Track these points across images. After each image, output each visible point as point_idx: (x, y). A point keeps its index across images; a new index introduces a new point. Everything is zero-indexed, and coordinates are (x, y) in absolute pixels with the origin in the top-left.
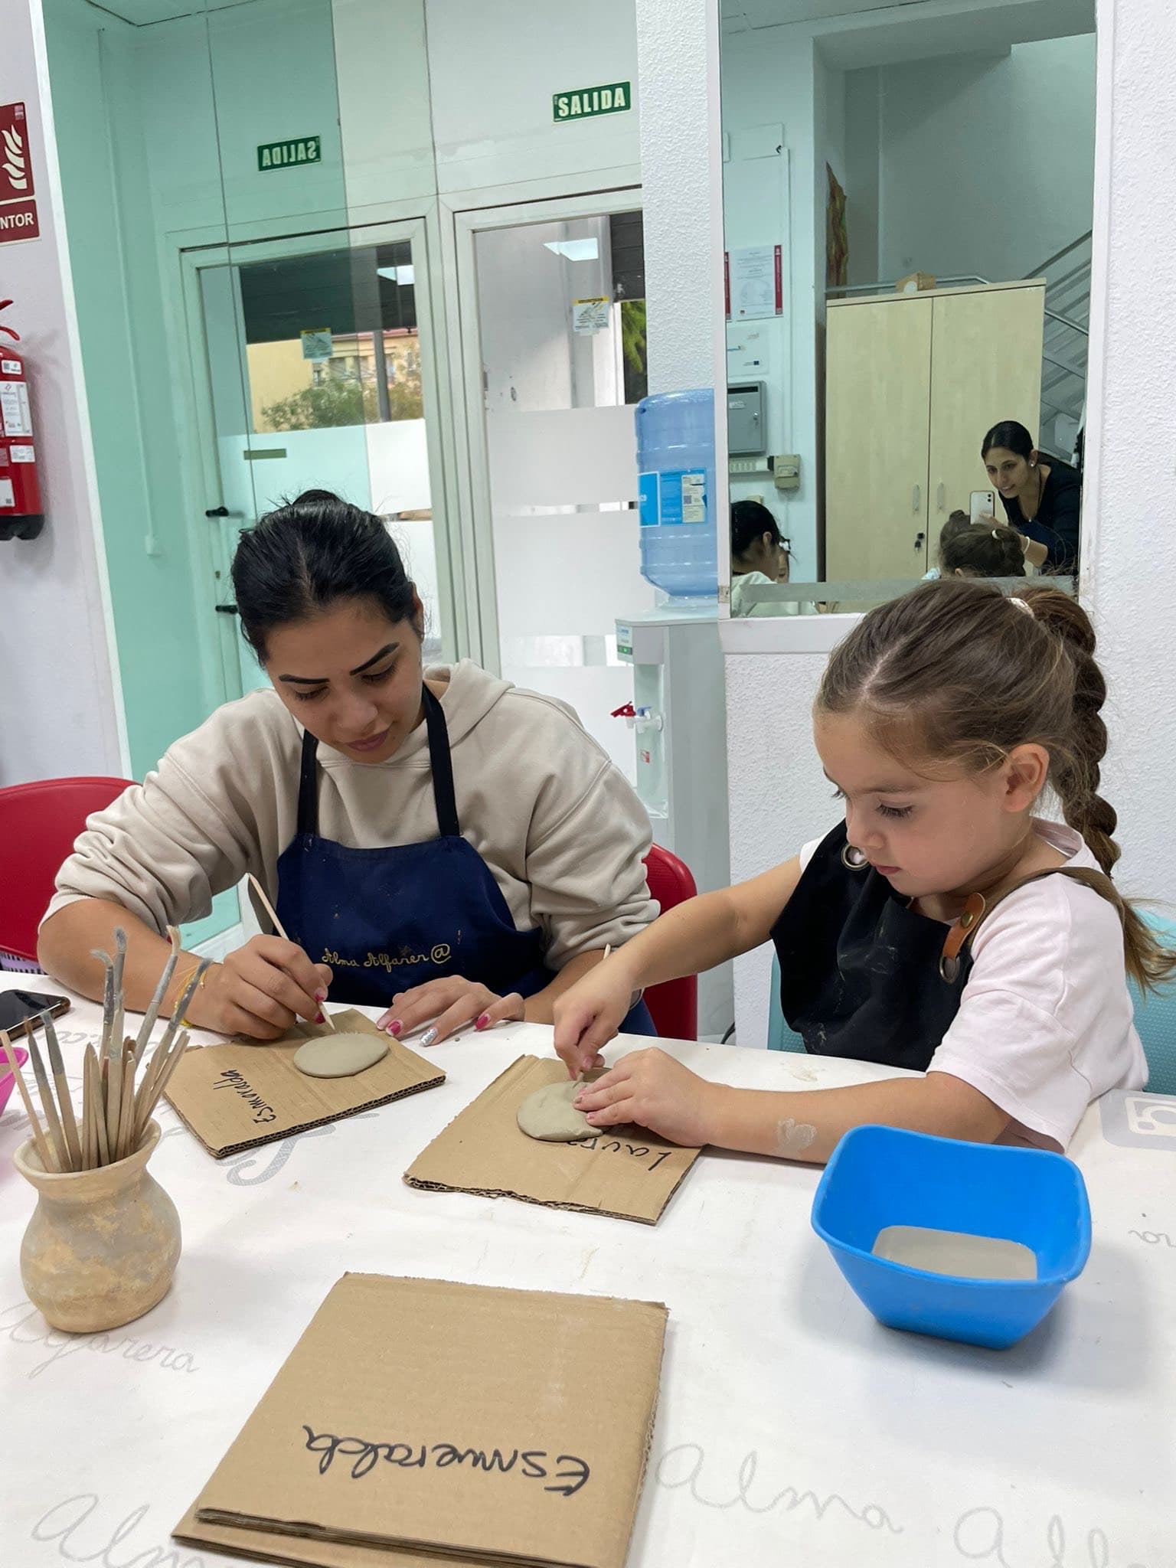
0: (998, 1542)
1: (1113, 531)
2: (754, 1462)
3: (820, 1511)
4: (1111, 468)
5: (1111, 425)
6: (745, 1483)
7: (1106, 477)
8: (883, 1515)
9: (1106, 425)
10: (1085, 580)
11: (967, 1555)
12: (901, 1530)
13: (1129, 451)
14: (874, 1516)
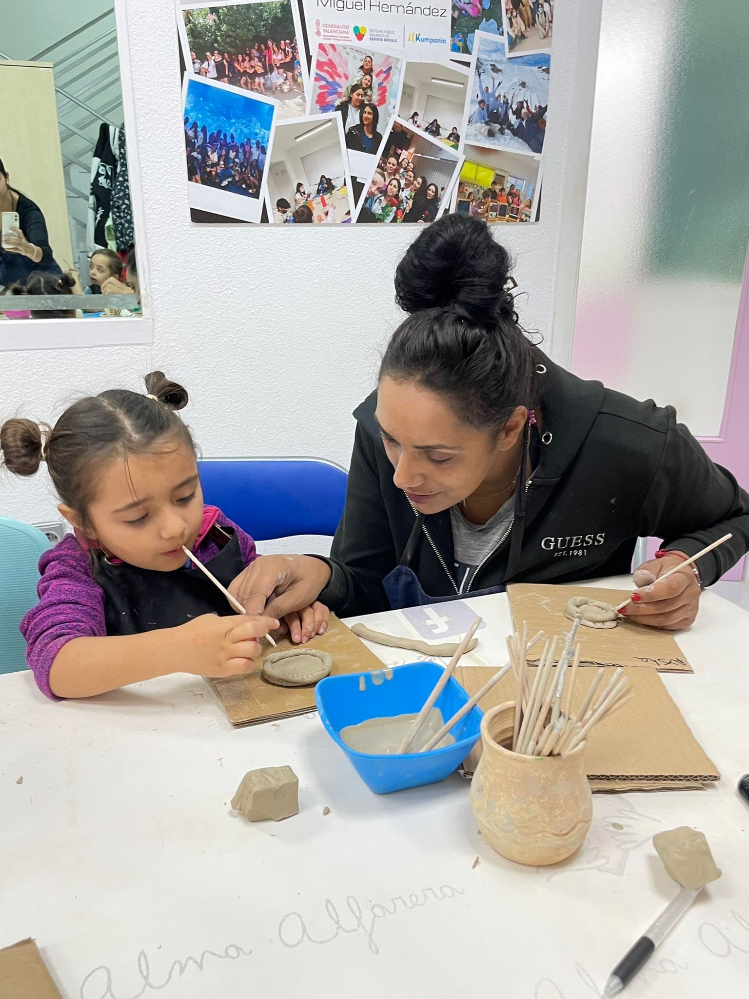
0: (304, 931)
1: (157, 264)
2: (145, 957)
3: (200, 966)
4: (151, 220)
5: (147, 189)
6: (145, 974)
7: (148, 226)
8: (238, 949)
9: (143, 189)
10: (144, 297)
11: (292, 946)
12: (251, 952)
13: (161, 209)
14: (232, 952)
